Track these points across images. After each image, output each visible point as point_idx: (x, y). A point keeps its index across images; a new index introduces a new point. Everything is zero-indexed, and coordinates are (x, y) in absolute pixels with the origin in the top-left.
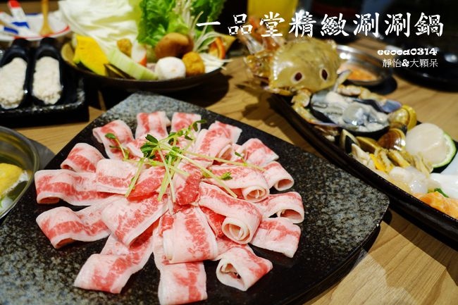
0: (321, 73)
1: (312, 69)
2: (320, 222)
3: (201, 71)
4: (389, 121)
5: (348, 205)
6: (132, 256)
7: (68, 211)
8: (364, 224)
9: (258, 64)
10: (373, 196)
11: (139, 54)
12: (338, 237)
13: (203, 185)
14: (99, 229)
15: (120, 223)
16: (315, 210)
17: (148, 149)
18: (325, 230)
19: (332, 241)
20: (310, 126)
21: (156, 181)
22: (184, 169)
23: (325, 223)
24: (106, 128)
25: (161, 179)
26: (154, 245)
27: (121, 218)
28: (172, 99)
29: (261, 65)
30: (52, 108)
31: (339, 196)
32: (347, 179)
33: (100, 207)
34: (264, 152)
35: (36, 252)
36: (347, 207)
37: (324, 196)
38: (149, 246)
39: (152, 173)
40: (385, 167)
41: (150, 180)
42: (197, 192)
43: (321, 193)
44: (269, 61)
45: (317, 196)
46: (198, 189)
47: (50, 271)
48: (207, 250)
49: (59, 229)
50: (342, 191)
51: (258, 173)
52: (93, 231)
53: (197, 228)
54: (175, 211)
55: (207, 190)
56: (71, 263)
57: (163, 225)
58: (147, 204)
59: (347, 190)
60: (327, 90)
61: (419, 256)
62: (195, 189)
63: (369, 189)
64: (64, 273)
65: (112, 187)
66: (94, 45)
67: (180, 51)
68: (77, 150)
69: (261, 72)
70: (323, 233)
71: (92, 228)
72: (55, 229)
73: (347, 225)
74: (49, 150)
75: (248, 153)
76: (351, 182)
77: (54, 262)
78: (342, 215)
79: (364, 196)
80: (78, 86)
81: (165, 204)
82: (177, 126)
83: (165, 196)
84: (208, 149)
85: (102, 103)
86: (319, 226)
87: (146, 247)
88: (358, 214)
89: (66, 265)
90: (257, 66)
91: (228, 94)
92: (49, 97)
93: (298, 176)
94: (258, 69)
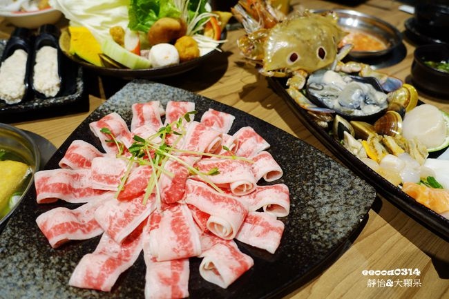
0: (317, 52)
1: (308, 49)
2: (305, 215)
3: (195, 56)
4: (388, 102)
5: (335, 197)
6: (123, 253)
7: (64, 212)
8: (348, 218)
9: (251, 47)
10: (361, 189)
11: (132, 41)
12: (321, 232)
13: (190, 183)
14: (94, 227)
15: (111, 222)
16: (302, 202)
17: (136, 149)
18: (309, 225)
19: (314, 236)
20: (304, 112)
21: (144, 181)
22: (171, 167)
23: (310, 216)
24: (102, 122)
25: (149, 178)
26: (143, 242)
27: (111, 219)
28: (167, 86)
29: (254, 48)
30: (52, 101)
31: (327, 187)
32: (336, 169)
33: (95, 204)
34: (255, 141)
35: (36, 252)
36: (334, 200)
37: (312, 188)
38: (139, 242)
39: (140, 173)
40: (378, 155)
41: (139, 179)
42: (183, 190)
43: (309, 184)
44: (263, 41)
45: (305, 187)
46: (185, 187)
47: (49, 271)
48: (191, 249)
49: (55, 231)
50: (330, 182)
51: (246, 166)
52: (89, 229)
53: (182, 227)
54: (163, 209)
55: (193, 187)
56: (68, 262)
57: (151, 223)
58: (136, 203)
59: (335, 182)
60: (325, 69)
61: (405, 247)
62: (181, 188)
63: (358, 181)
64: (61, 271)
65: (106, 184)
66: (89, 35)
67: (172, 36)
68: (74, 148)
69: (253, 55)
70: (307, 228)
71: (87, 226)
72: (52, 230)
73: (331, 220)
74: (51, 144)
75: (240, 142)
76: (340, 173)
77: (53, 261)
78: (327, 208)
79: (352, 188)
80: (77, 76)
81: (153, 203)
82: (171, 115)
83: (153, 195)
84: (198, 143)
85: (102, 91)
86: (304, 221)
87: (137, 244)
88: (343, 208)
89: (64, 263)
90: (250, 49)
91: (226, 74)
92: (49, 90)
93: (288, 166)
94: (251, 53)
